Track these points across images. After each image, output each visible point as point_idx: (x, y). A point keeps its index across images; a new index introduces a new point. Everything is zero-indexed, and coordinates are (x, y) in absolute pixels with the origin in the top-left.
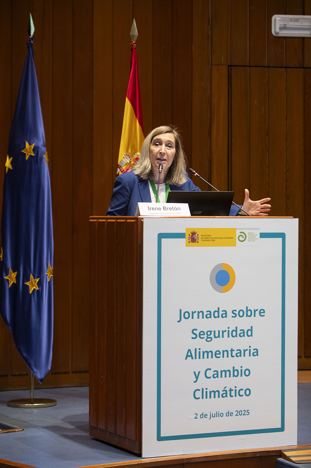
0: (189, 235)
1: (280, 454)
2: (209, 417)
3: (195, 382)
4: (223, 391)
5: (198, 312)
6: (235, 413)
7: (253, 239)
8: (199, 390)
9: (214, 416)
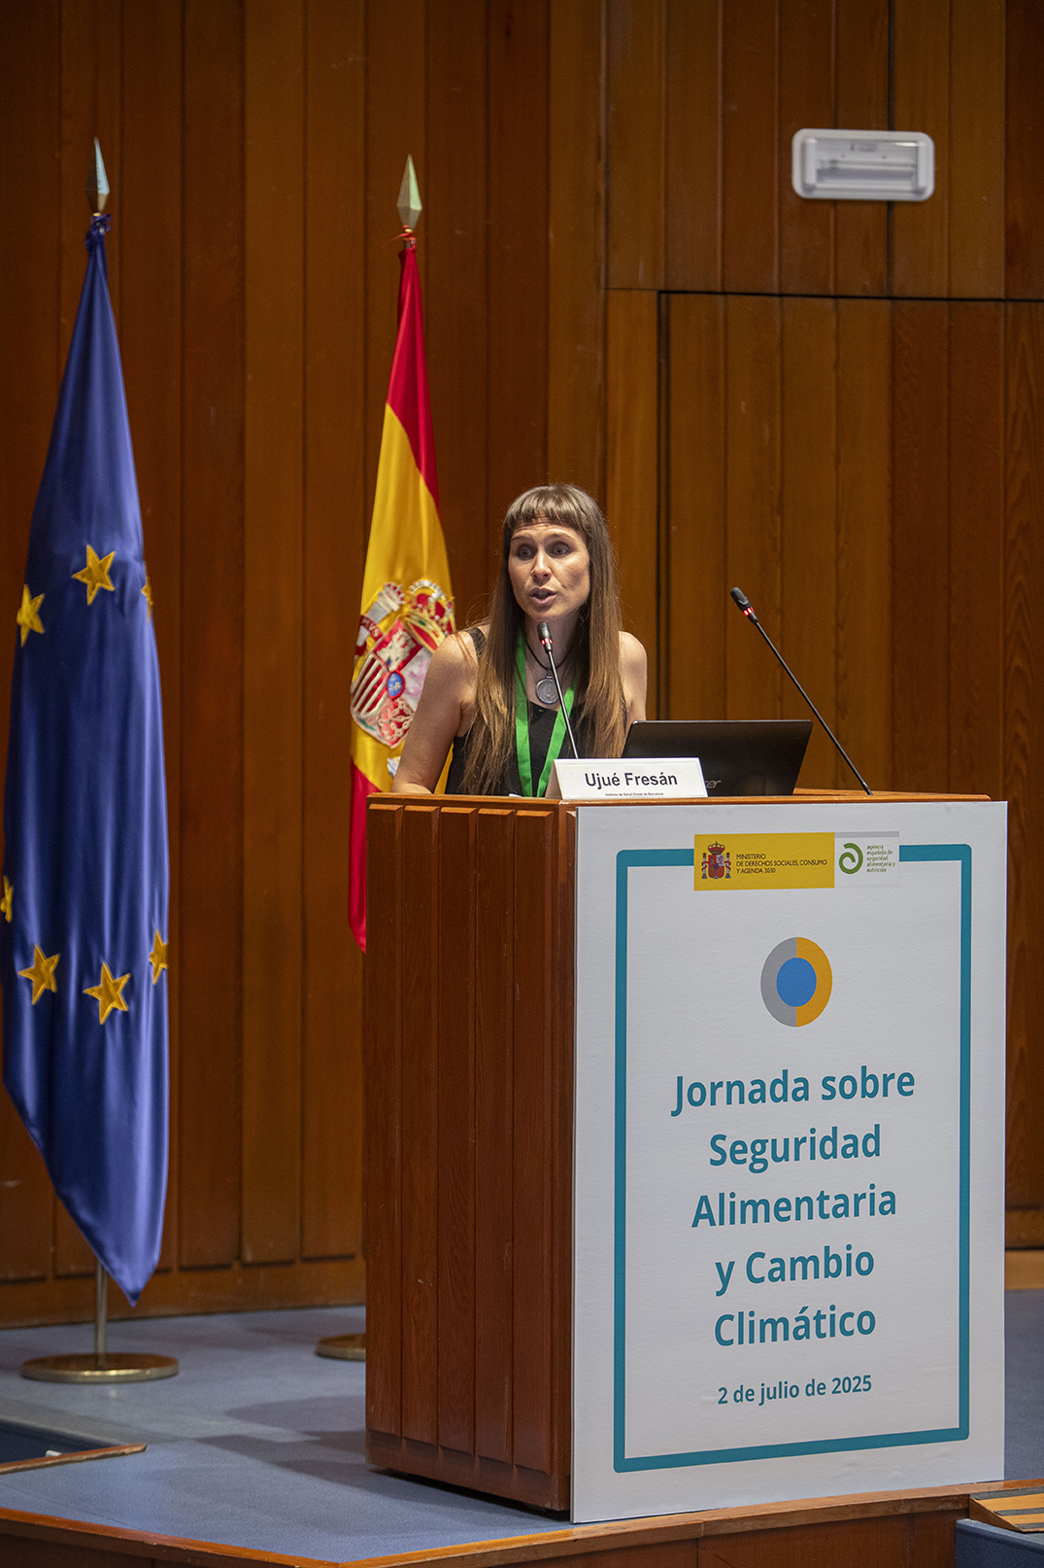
0: (705, 854)
1: (966, 1506)
2: (758, 1396)
3: (719, 1294)
4: (797, 1319)
5: (729, 1083)
6: (831, 1386)
7: (880, 864)
8: (731, 1318)
9: (771, 1395)
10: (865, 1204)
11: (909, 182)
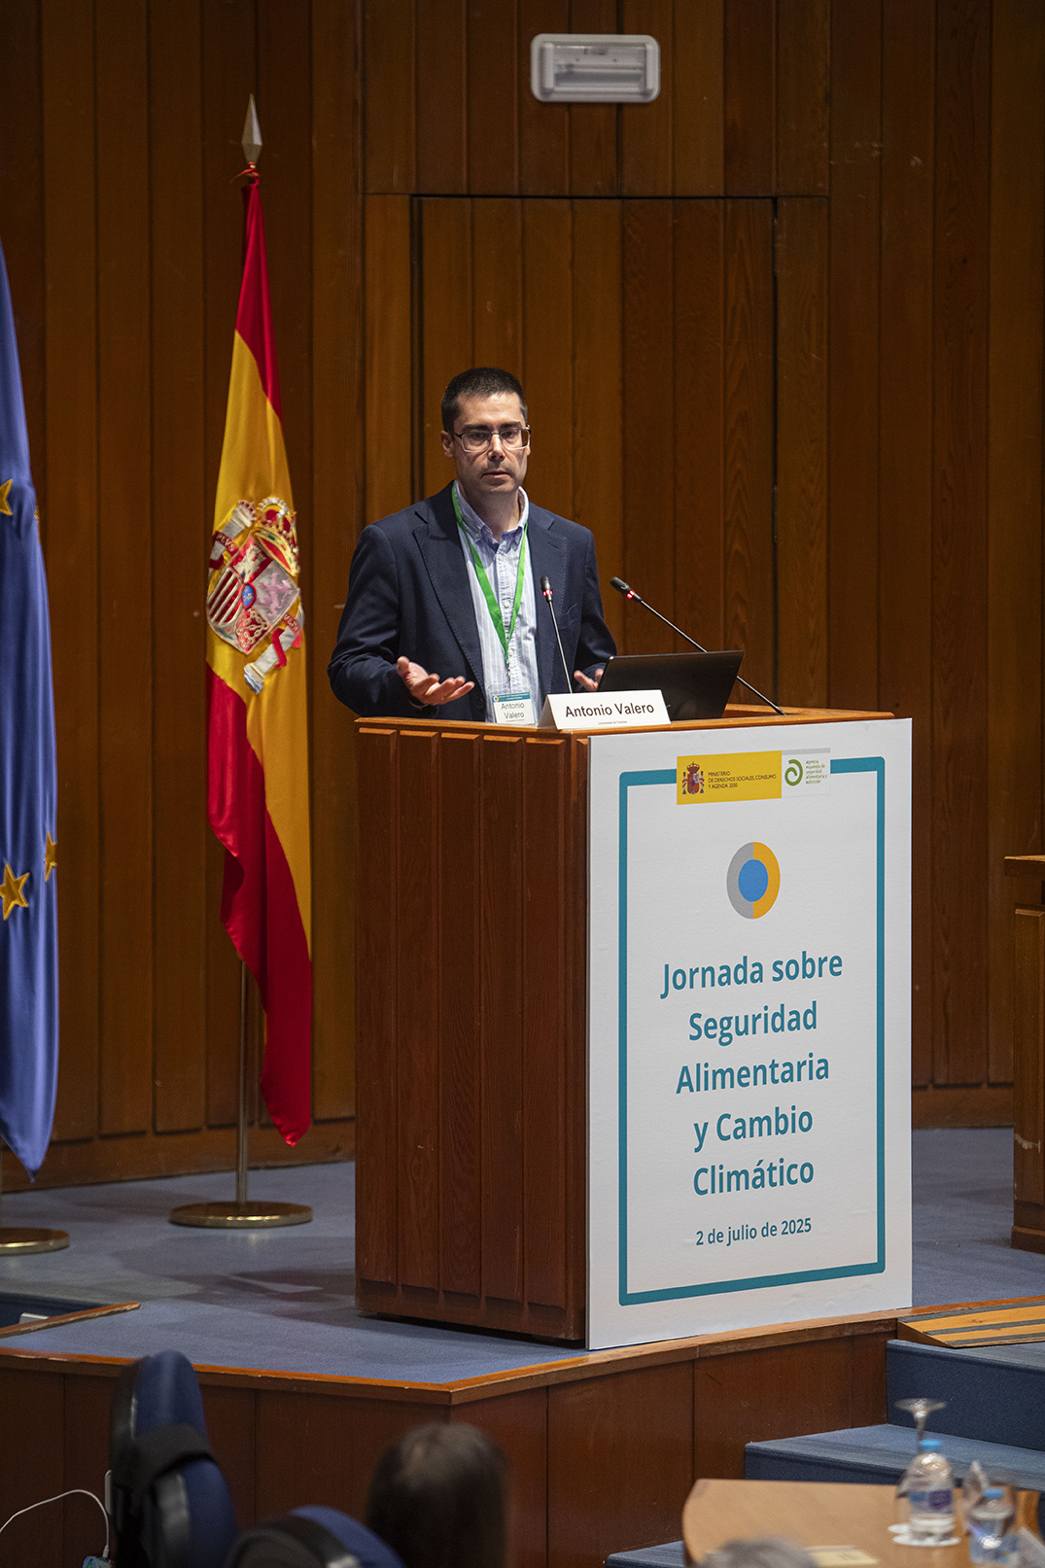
0: (684, 773)
1: (894, 1329)
2: (726, 1238)
3: (697, 1150)
4: (755, 1171)
5: (703, 969)
6: (781, 1228)
7: (816, 777)
8: (705, 1171)
9: (736, 1236)
10: (805, 1069)
11: (637, 85)
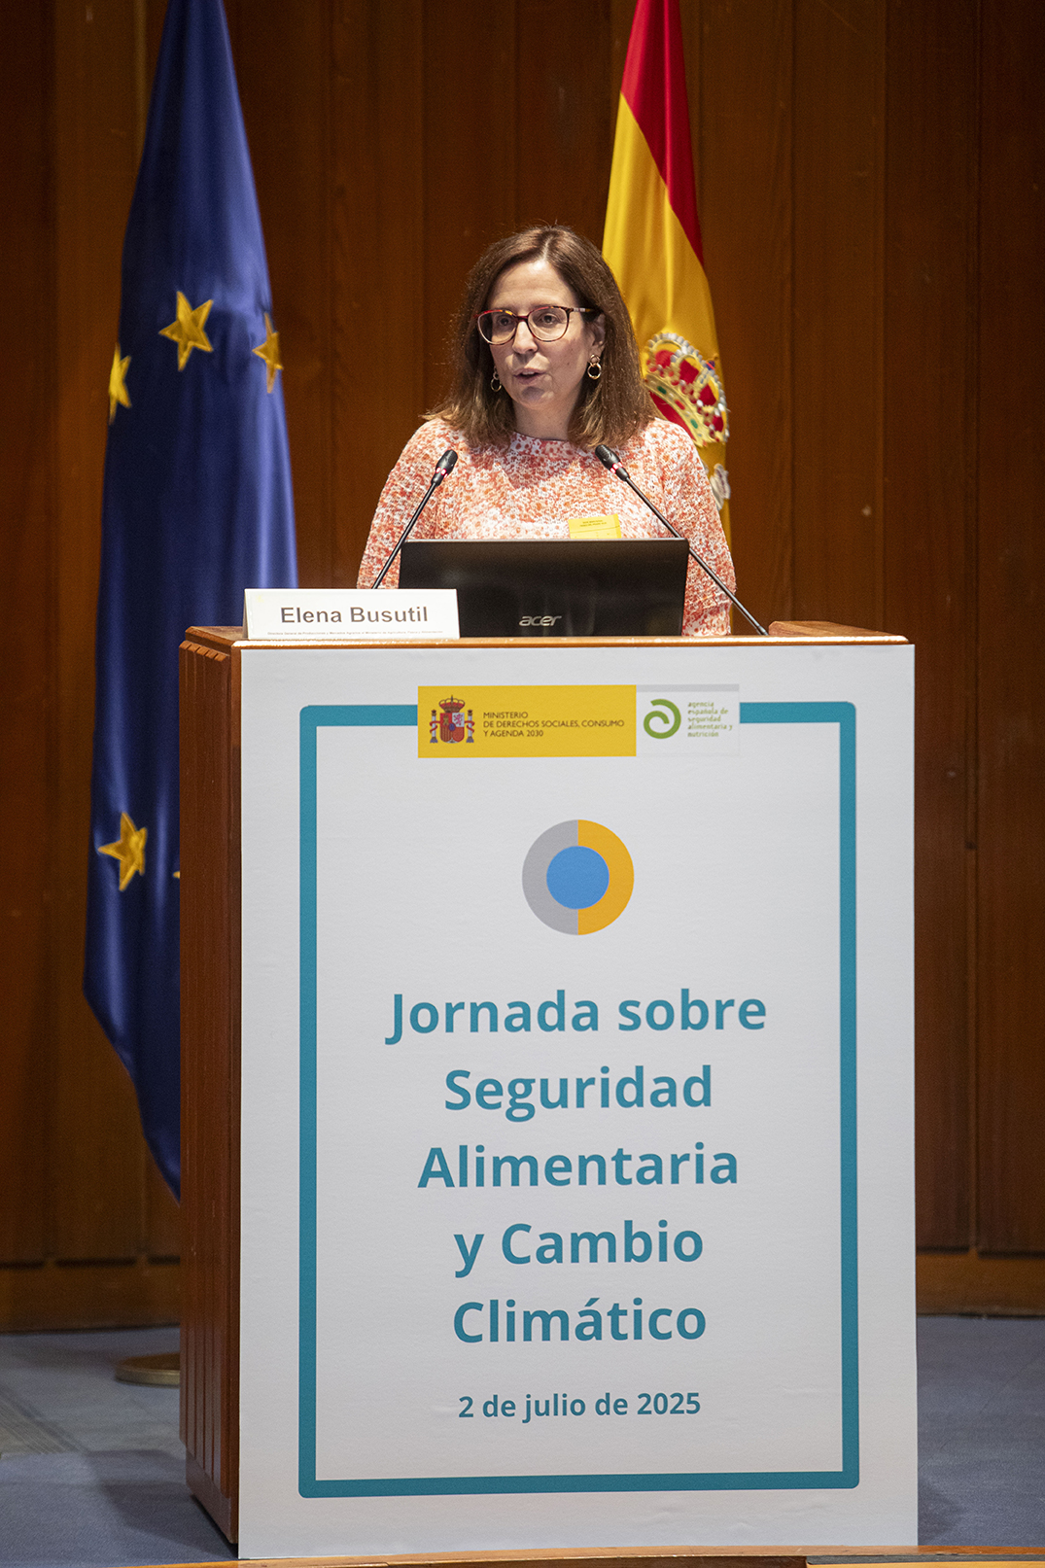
0: (434, 712)
3: (459, 1275)
4: (582, 1314)
5: (473, 1005)
7: (708, 727)
8: (479, 1307)
9: (542, 1410)
